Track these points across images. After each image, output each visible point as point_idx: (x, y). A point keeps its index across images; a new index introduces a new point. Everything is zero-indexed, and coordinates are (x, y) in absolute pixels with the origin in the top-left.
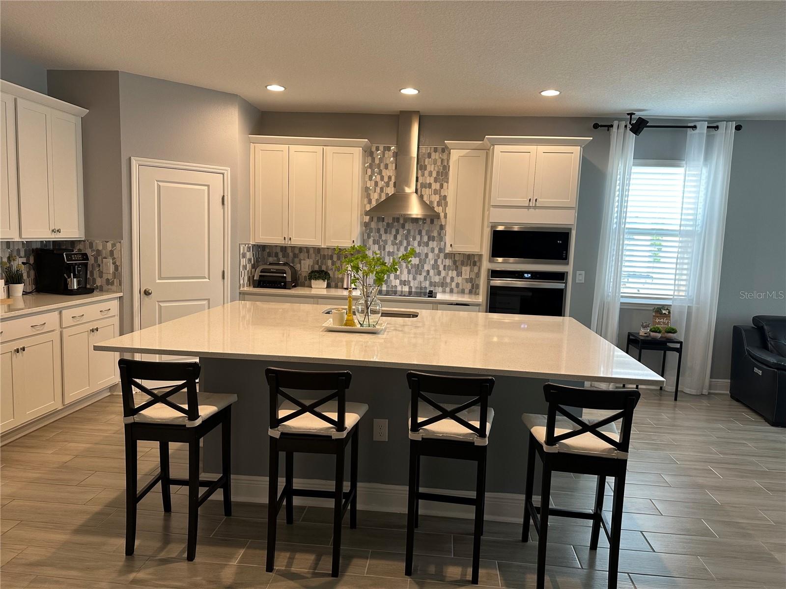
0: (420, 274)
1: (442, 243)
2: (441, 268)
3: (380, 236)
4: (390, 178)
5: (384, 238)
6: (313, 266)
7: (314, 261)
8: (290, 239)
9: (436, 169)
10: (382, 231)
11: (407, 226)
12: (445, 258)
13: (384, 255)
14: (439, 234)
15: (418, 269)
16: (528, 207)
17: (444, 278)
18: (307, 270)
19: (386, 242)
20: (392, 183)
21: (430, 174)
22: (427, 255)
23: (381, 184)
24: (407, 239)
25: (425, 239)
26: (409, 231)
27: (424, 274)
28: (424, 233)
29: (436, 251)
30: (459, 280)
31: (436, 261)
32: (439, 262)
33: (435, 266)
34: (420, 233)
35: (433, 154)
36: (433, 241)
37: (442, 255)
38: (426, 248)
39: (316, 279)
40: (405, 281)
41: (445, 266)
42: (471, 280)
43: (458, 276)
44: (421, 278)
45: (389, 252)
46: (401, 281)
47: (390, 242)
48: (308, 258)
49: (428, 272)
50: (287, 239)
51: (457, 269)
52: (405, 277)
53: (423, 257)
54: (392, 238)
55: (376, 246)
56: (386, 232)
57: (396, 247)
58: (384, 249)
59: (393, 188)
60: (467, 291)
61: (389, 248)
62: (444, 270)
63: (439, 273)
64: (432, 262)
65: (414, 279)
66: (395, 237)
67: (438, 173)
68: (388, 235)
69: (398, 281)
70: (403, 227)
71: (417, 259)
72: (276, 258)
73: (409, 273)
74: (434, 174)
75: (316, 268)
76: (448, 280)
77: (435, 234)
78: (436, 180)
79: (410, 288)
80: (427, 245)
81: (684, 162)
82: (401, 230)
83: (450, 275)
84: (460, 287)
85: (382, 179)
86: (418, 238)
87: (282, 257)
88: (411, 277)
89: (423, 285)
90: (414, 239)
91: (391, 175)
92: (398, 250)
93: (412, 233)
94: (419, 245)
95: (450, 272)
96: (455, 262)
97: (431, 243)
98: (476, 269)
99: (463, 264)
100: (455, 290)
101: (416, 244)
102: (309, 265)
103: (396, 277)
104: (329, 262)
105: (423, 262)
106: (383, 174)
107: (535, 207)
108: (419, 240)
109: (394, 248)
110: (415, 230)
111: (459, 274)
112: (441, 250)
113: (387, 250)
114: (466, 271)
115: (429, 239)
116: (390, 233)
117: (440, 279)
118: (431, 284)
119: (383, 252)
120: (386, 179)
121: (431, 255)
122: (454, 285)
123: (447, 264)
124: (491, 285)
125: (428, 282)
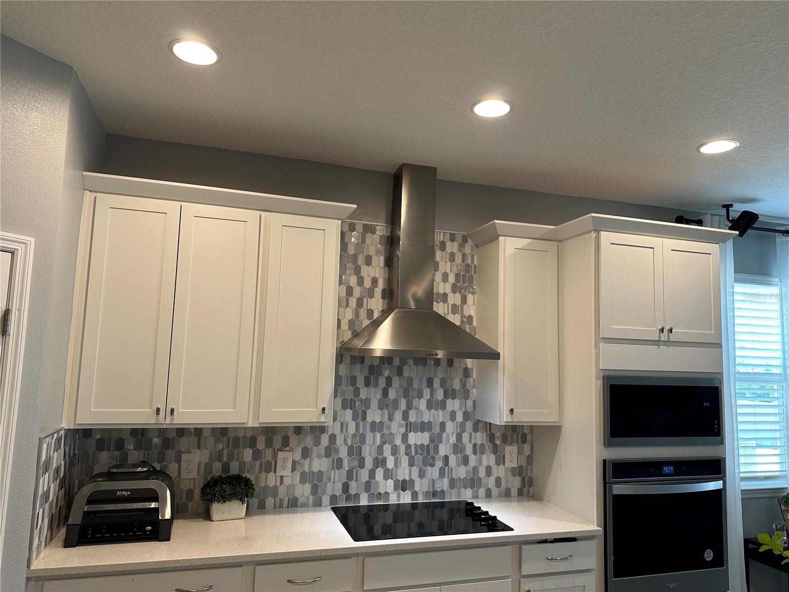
0: (432, 465)
1: (469, 403)
2: (469, 450)
3: (357, 392)
4: (375, 281)
5: (363, 395)
6: (208, 467)
7: (211, 452)
8: (172, 411)
9: (455, 269)
10: (360, 382)
11: (406, 372)
12: (476, 429)
13: (365, 429)
14: (464, 385)
15: (428, 453)
16: (657, 343)
17: (475, 470)
18: (194, 475)
19: (367, 403)
20: (378, 291)
21: (445, 277)
22: (443, 426)
23: (357, 292)
24: (406, 395)
25: (440, 394)
26: (410, 380)
27: (439, 464)
28: (437, 383)
29: (460, 418)
30: (500, 471)
31: (459, 437)
32: (465, 437)
33: (458, 448)
34: (430, 383)
35: (449, 244)
36: (453, 398)
37: (469, 425)
38: (441, 412)
39: (224, 499)
40: (404, 481)
41: (475, 446)
42: (518, 471)
43: (498, 463)
44: (433, 472)
45: (373, 423)
46: (396, 482)
47: (374, 404)
48: (199, 448)
49: (446, 459)
50: (162, 413)
51: (495, 449)
52: (403, 473)
53: (436, 430)
54: (379, 396)
55: (349, 413)
56: (367, 384)
57: (386, 412)
58: (364, 418)
59: (380, 301)
60: (514, 492)
61: (374, 415)
62: (475, 453)
63: (465, 461)
64: (453, 439)
65: (422, 475)
66: (385, 393)
67: (457, 276)
68: (372, 390)
69: (390, 483)
70: (400, 373)
71: (426, 435)
72: (117, 453)
73: (411, 464)
74: (452, 279)
75: (217, 469)
76: (482, 473)
77: (457, 385)
78: (454, 289)
79: (415, 495)
80: (443, 406)
81: (777, 280)
82: (396, 381)
83: (485, 463)
84: (503, 485)
85: (361, 281)
86: (427, 392)
87: (135, 449)
88: (415, 470)
89: (438, 486)
90: (420, 396)
91: (377, 276)
92: (391, 418)
93: (416, 385)
94: (429, 407)
95: (484, 457)
96: (492, 438)
97: (449, 402)
98: (527, 448)
99: (505, 440)
100: (495, 491)
101: (423, 404)
102: (199, 464)
103: (388, 475)
104: (248, 454)
105: (436, 440)
106: (363, 274)
107: (668, 343)
108: (429, 397)
109: (382, 415)
110: (421, 379)
111: (500, 460)
112: (466, 415)
113: (369, 419)
114: (511, 452)
115: (446, 396)
116: (376, 385)
117: (467, 472)
118: (453, 483)
119: (361, 424)
120: (368, 284)
121: (450, 426)
122: (491, 482)
123: (479, 443)
124: (615, 493)
125: (446, 481)
